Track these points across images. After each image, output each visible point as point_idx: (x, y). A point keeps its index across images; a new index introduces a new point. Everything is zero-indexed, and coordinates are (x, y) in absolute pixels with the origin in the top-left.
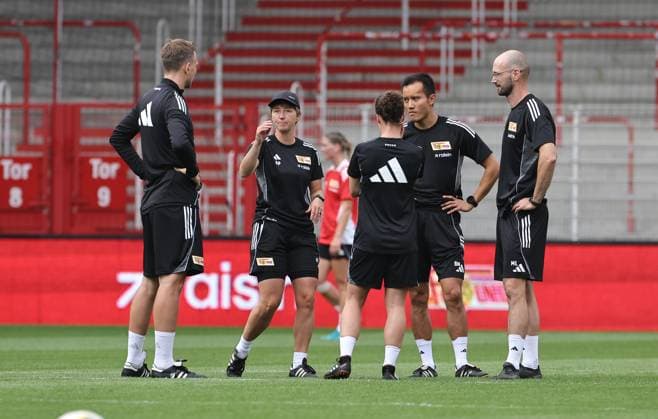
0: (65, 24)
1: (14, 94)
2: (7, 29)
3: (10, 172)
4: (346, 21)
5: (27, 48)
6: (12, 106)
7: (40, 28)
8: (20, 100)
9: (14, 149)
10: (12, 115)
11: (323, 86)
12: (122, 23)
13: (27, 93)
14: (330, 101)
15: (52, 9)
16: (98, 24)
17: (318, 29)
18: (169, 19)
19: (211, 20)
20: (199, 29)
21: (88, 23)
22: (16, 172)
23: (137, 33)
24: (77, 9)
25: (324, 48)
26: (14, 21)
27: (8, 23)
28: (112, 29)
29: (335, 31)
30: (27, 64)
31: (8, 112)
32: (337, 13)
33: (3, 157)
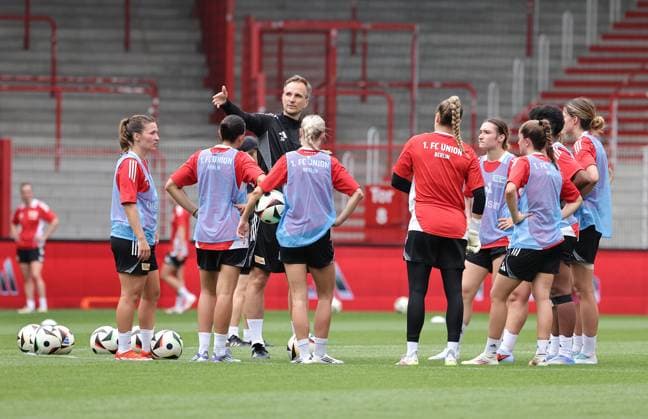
0: (420, 85)
1: (381, 139)
2: (375, 89)
3: (377, 197)
4: (631, 84)
5: (391, 104)
6: (380, 148)
7: (400, 89)
8: (385, 143)
9: (381, 179)
10: (379, 154)
11: (614, 132)
12: (463, 85)
13: (390, 137)
14: (620, 144)
15: (409, 74)
16: (445, 85)
17: (610, 90)
18: (499, 82)
19: (529, 83)
20: (522, 89)
21: (437, 84)
22: (382, 197)
23: (473, 93)
24: (428, 75)
25: (615, 104)
26: (380, 83)
27: (376, 85)
28: (455, 89)
29: (623, 91)
30: (391, 117)
31: (376, 153)
32: (625, 78)
33: (372, 186)
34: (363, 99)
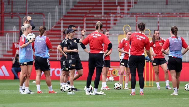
0: (28, 14)
1: (17, 29)
2: (16, 15)
3: (16, 46)
4: (90, 13)
5: (20, 19)
6: (17, 32)
7: (23, 14)
9: (17, 41)
10: (17, 33)
11: (85, 27)
12: (41, 13)
15: (25, 10)
16: (35, 14)
17: (84, 15)
18: (51, 12)
19: (60, 13)
20: (58, 15)
21: (33, 13)
22: (18, 46)
23: (44, 16)
24: (31, 10)
25: (85, 19)
26: (17, 13)
27: (16, 13)
28: (38, 15)
29: (87, 15)
30: (20, 22)
31: (16, 33)
32: (88, 11)
33: (15, 43)
34: (12, 18)
